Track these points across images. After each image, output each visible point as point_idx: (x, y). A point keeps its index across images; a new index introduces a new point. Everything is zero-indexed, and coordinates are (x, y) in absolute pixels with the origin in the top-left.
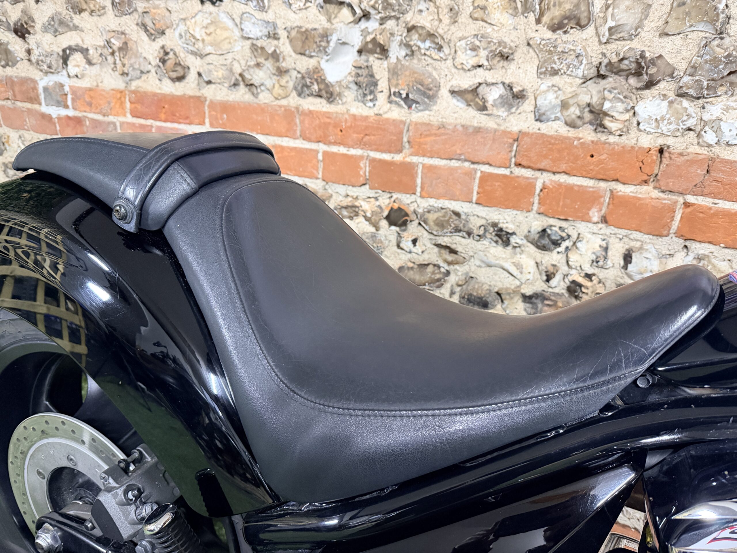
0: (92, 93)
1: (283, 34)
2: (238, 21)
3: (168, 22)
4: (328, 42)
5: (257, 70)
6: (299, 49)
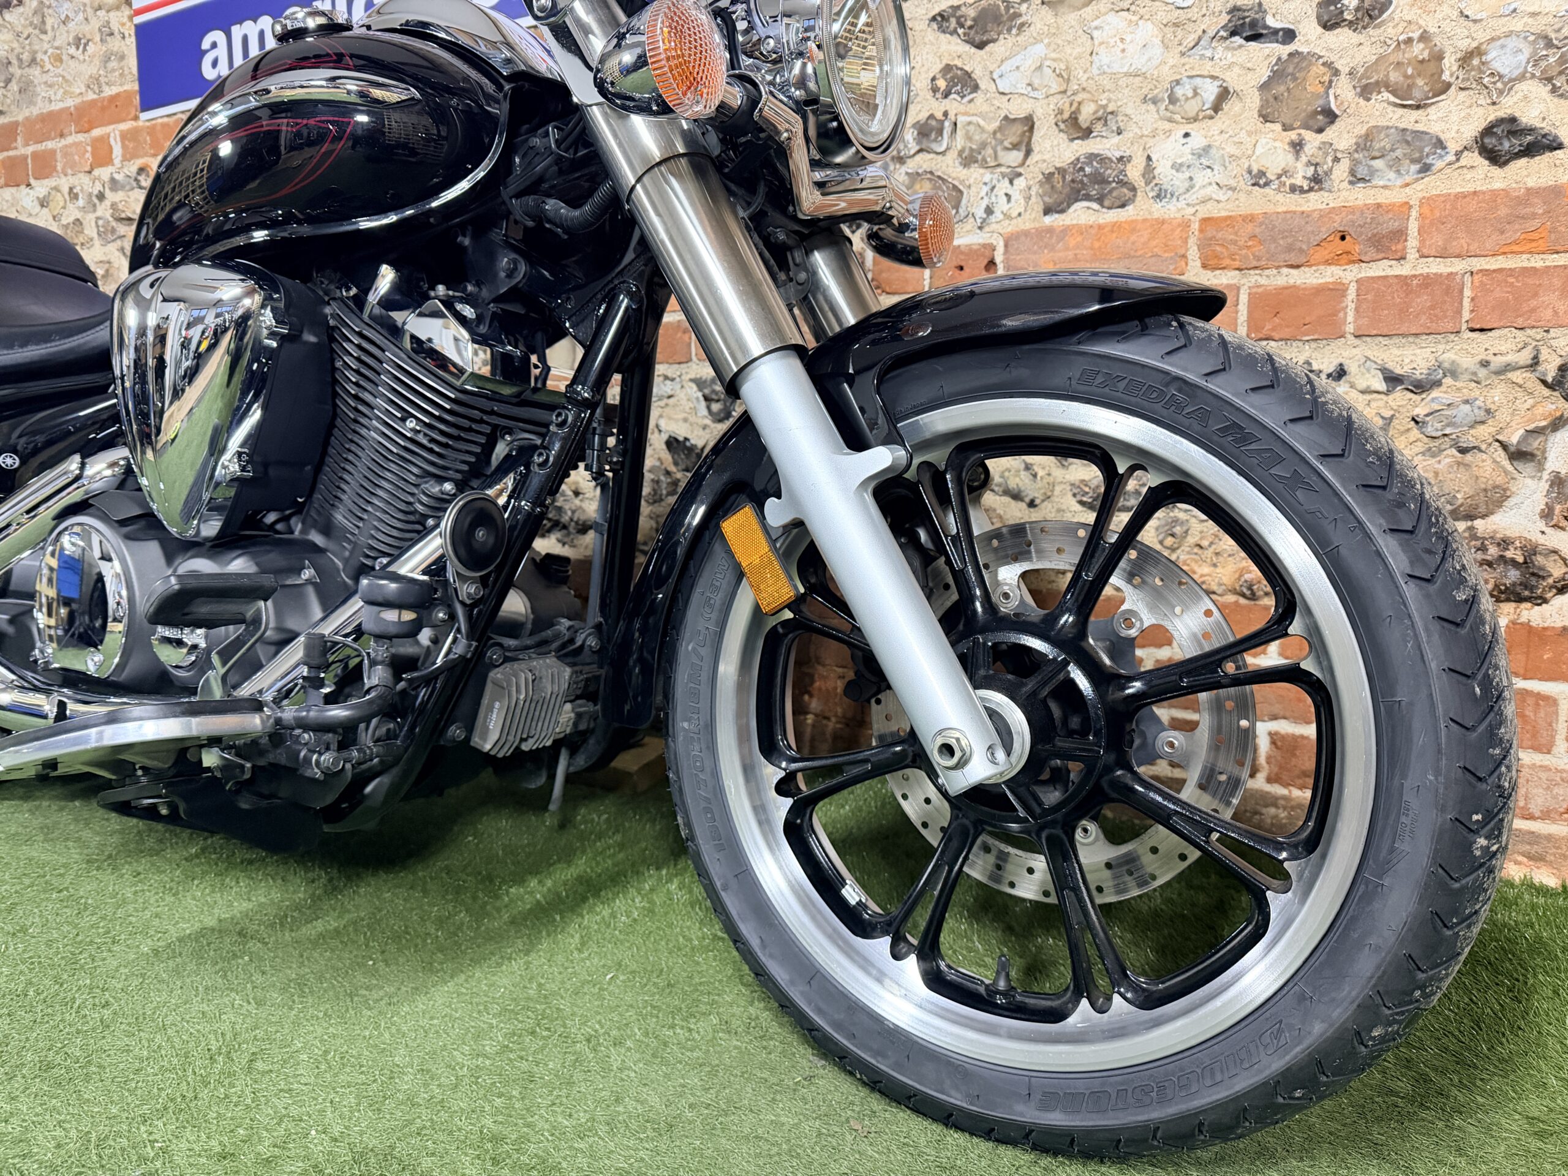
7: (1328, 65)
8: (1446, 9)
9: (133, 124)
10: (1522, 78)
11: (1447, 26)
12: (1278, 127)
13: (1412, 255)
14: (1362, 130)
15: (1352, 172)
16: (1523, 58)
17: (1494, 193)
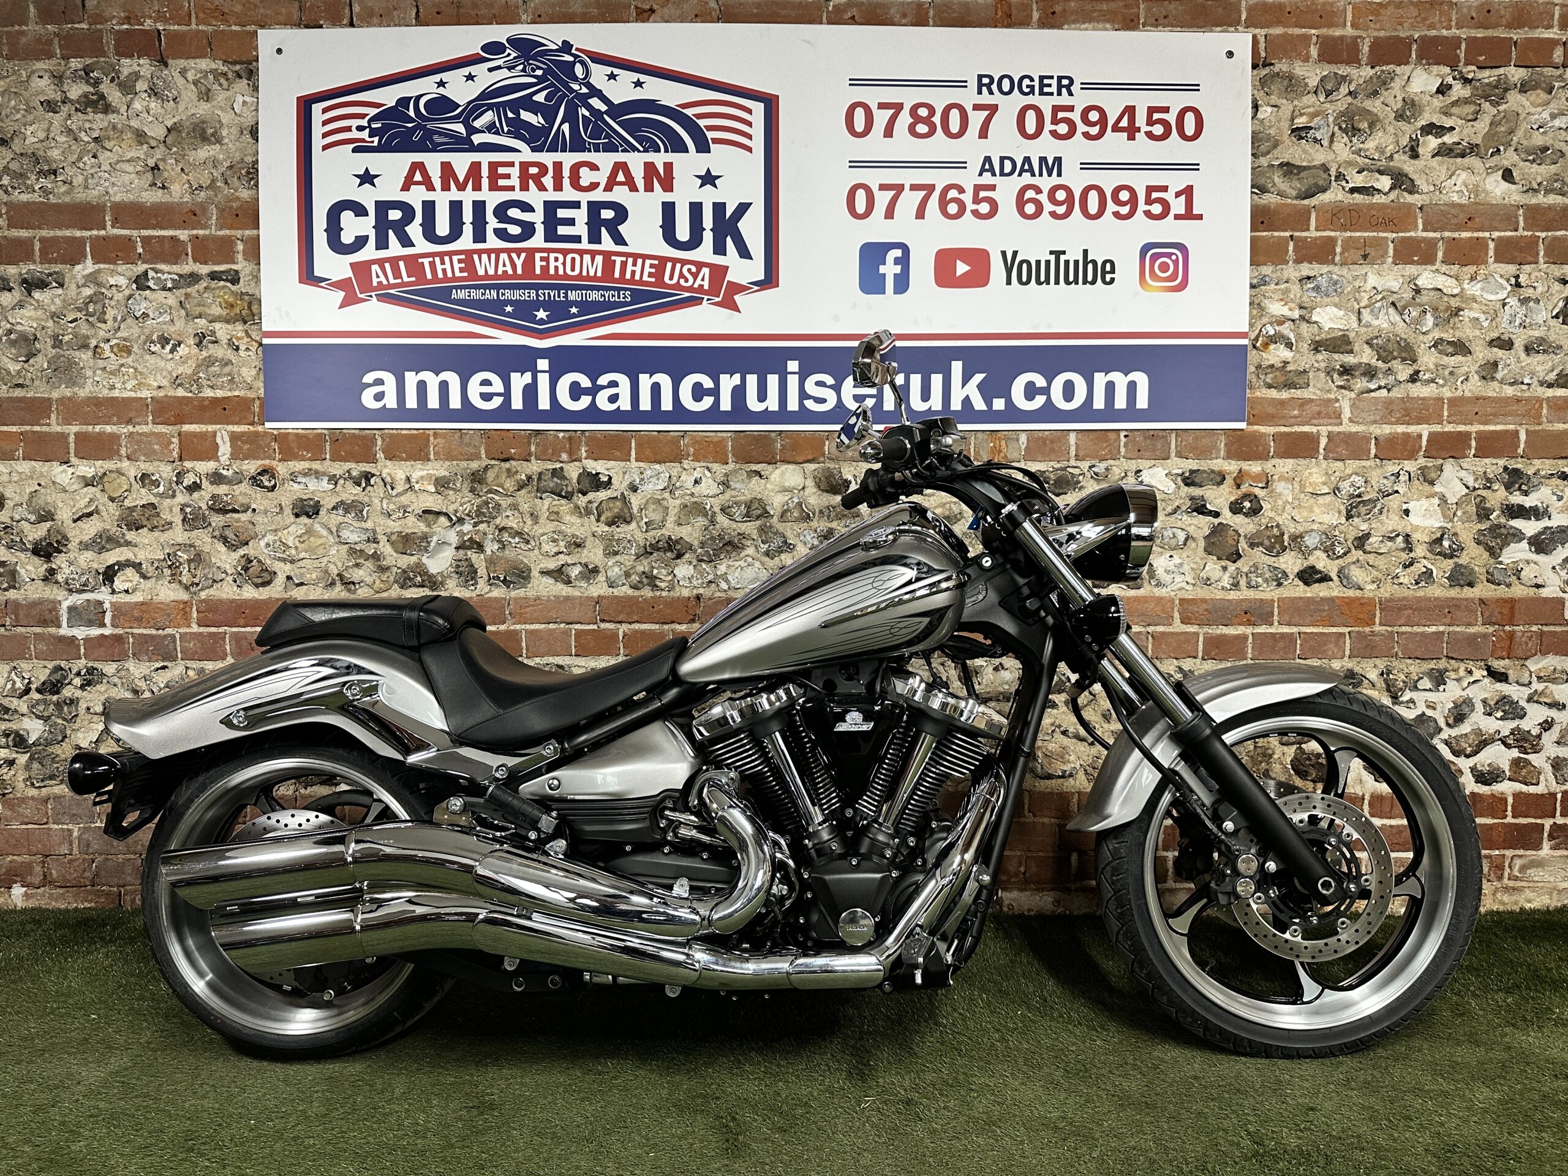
0: (144, 608)
1: (383, 539)
2: (334, 530)
3: (252, 534)
4: (428, 543)
5: (356, 570)
6: (400, 550)
7: (1236, 531)
8: (1285, 515)
9: (251, 427)
10: (1316, 549)
11: (1286, 522)
12: (1215, 558)
13: (1276, 623)
14: (1251, 564)
15: (1248, 583)
16: (1317, 540)
17: (1310, 601)
